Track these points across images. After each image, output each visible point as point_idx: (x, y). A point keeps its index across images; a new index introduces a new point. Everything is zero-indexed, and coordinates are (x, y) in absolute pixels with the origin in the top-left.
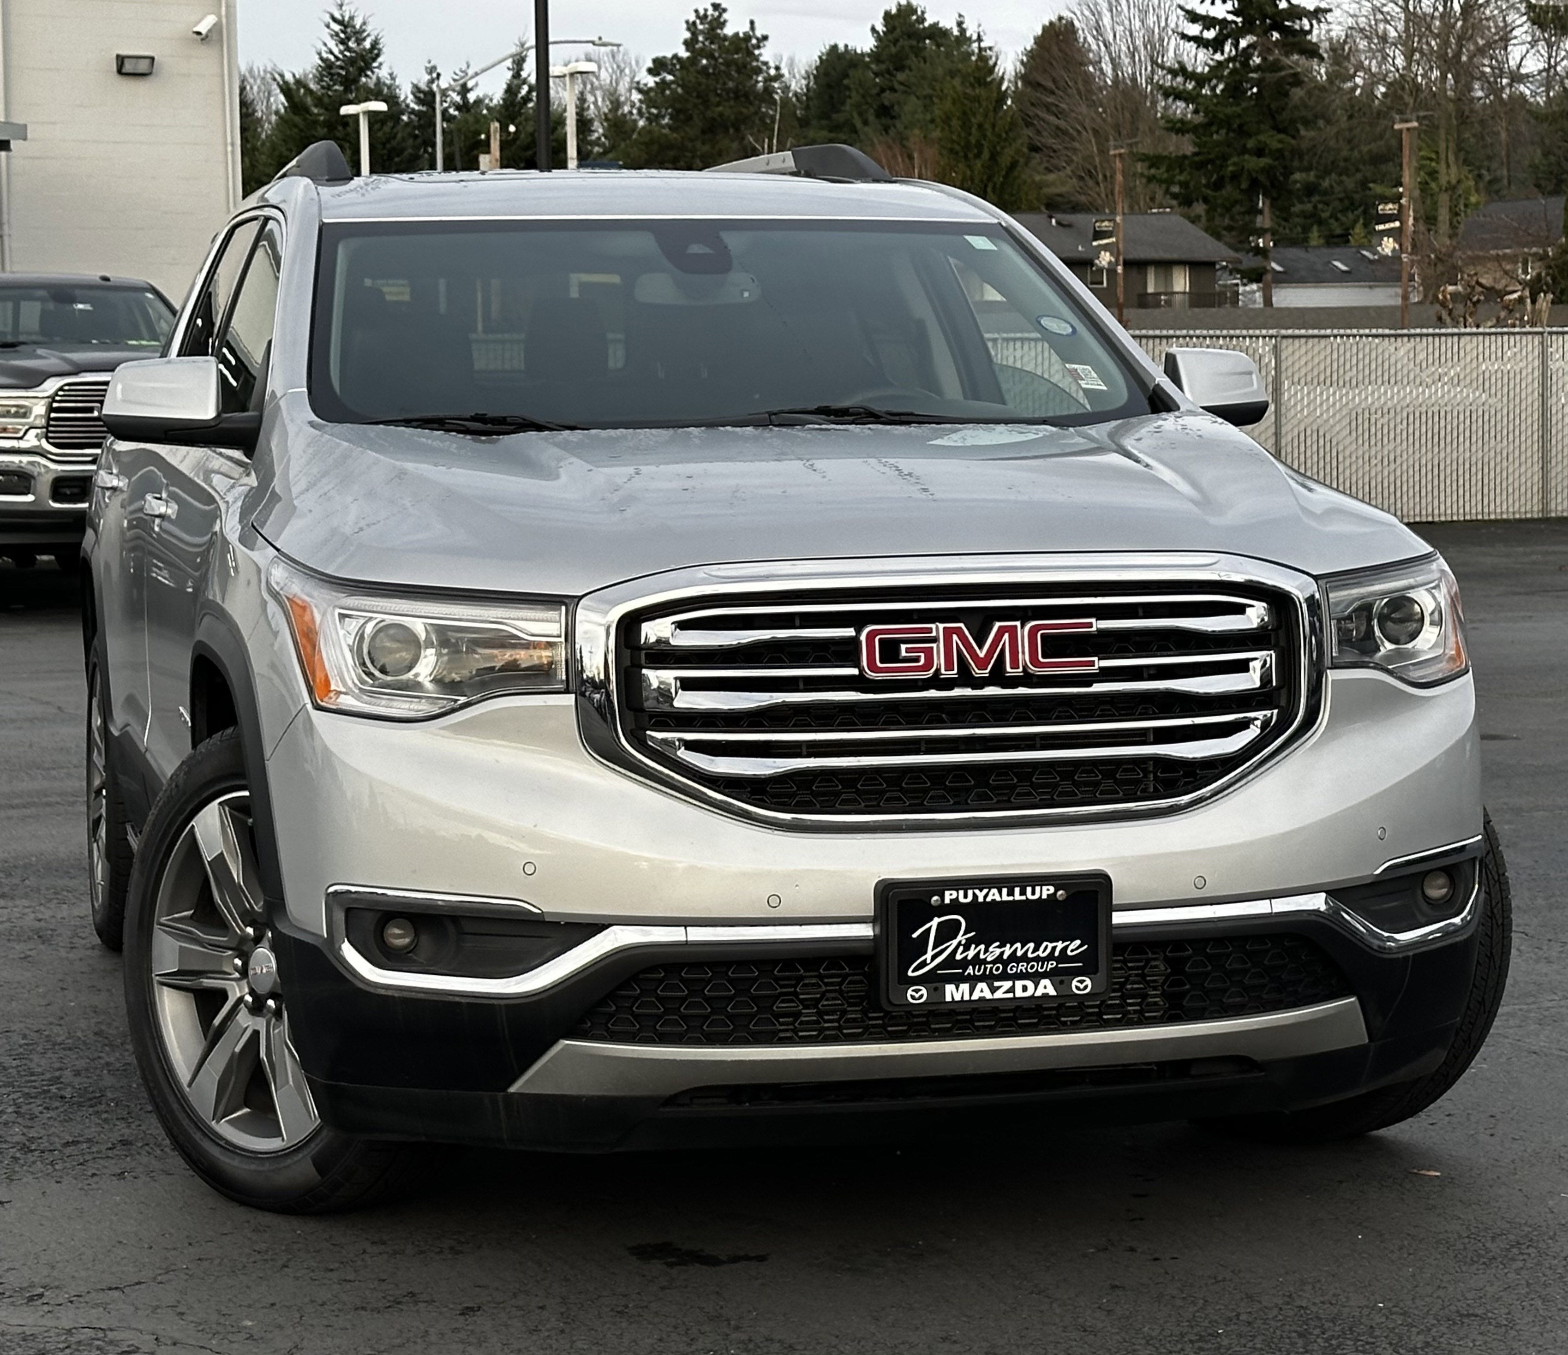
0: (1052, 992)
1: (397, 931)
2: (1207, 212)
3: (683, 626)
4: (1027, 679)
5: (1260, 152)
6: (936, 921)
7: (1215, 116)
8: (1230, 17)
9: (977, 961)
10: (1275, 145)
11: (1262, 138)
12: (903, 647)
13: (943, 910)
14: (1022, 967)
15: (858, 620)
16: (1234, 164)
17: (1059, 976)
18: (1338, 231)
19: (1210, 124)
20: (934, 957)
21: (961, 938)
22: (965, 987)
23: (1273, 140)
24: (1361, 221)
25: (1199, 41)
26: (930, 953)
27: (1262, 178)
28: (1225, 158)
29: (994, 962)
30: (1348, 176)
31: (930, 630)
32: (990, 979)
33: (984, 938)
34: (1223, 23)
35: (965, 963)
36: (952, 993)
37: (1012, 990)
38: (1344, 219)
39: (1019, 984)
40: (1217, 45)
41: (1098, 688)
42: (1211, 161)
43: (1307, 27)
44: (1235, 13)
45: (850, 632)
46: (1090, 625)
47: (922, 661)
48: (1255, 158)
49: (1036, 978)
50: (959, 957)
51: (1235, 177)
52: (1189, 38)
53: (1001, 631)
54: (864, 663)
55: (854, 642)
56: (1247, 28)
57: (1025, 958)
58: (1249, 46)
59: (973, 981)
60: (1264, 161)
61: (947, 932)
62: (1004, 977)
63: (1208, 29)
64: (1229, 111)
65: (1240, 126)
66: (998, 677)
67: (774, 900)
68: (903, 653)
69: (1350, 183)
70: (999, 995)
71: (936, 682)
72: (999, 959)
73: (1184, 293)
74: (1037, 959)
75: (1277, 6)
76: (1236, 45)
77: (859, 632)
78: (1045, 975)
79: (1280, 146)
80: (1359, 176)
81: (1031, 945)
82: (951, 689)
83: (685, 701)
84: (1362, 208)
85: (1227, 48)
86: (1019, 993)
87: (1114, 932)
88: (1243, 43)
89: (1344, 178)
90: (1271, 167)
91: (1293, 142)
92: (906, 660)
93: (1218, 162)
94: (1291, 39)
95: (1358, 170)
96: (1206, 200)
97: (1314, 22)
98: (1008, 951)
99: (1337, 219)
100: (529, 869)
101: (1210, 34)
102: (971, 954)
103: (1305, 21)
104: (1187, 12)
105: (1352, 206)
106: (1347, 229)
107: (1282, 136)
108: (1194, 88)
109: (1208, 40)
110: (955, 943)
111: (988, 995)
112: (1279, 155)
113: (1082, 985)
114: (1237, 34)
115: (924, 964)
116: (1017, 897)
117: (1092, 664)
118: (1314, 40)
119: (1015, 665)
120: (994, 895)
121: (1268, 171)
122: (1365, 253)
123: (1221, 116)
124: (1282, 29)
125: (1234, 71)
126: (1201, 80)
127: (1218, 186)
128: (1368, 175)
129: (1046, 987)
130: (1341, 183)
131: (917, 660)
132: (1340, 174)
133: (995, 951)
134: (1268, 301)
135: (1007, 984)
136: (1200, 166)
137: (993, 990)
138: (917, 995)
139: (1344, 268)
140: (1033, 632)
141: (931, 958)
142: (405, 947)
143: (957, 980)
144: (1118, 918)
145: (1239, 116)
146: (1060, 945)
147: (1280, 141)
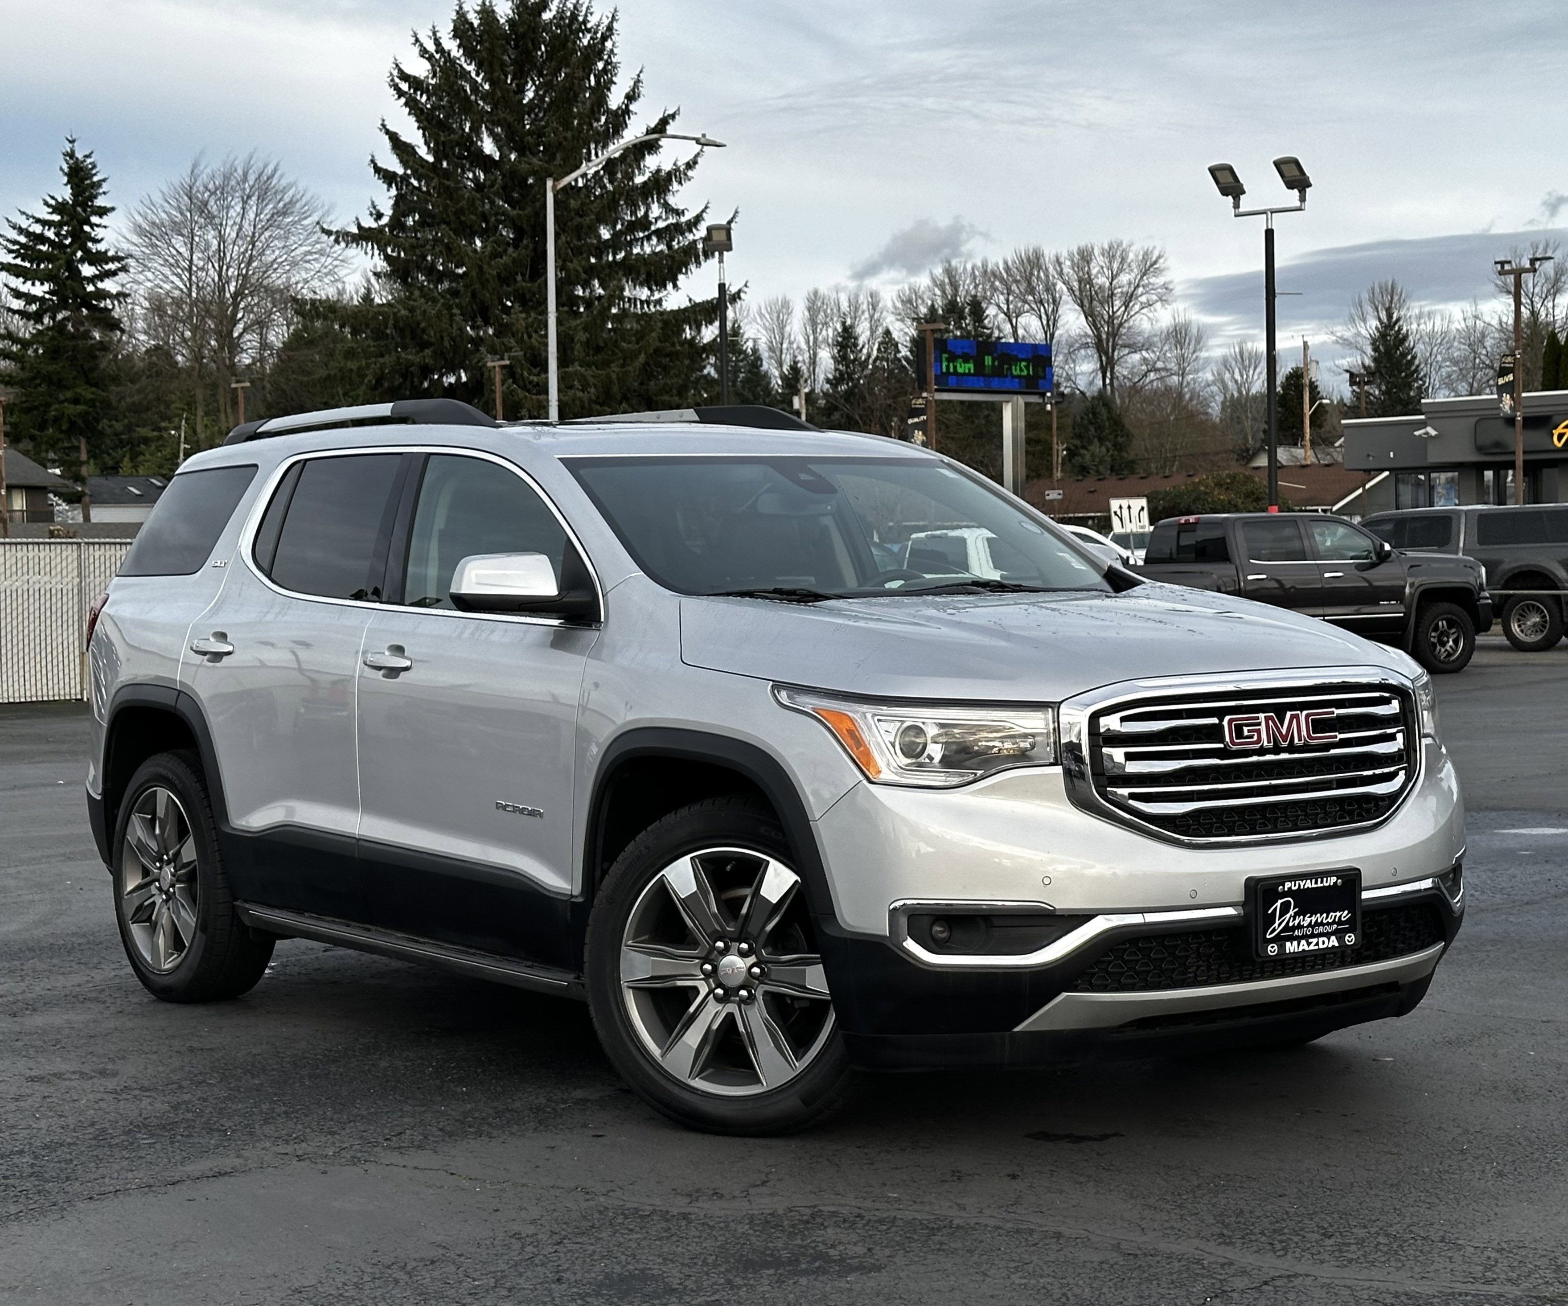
0: (1337, 944)
1: (939, 929)
2: (35, 448)
3: (1123, 719)
4: (1306, 748)
5: (76, 401)
6: (1280, 901)
7: (39, 372)
8: (47, 296)
9: (1300, 927)
10: (89, 396)
11: (78, 390)
12: (1245, 729)
13: (1284, 894)
14: (1321, 929)
15: (1220, 713)
16: (56, 410)
17: (1339, 934)
18: (111, 463)
19: (34, 378)
20: (1279, 925)
21: (1292, 912)
22: (1295, 943)
23: (87, 393)
24: (128, 456)
25: (22, 313)
26: (1277, 922)
27: (80, 422)
28: (48, 405)
29: (1307, 927)
30: (117, 421)
31: (1258, 718)
32: (1306, 937)
33: (1301, 913)
34: (42, 300)
35: (1294, 928)
36: (1291, 947)
37: (1317, 944)
38: (114, 454)
39: (1321, 939)
40: (37, 317)
41: (1333, 752)
42: (36, 408)
43: (110, 307)
44: (50, 292)
45: (1215, 720)
46: (1333, 713)
47: (1255, 738)
48: (72, 406)
49: (1328, 935)
50: (1291, 924)
51: (56, 420)
52: (15, 312)
53: (1292, 717)
54: (1228, 739)
55: (1220, 727)
56: (63, 304)
57: (1322, 924)
58: (64, 319)
59: (1299, 939)
60: (81, 408)
61: (1285, 908)
62: (1313, 936)
63: (30, 304)
64: (51, 368)
65: (60, 381)
66: (1291, 749)
67: (1194, 894)
68: (1246, 733)
69: (118, 426)
70: (1312, 947)
71: (1262, 751)
72: (1310, 925)
73: (22, 511)
74: (1328, 924)
75: (85, 289)
76: (53, 318)
77: (1221, 720)
78: (1332, 934)
79: (92, 396)
80: (126, 421)
81: (1325, 915)
82: (1264, 755)
83: (1133, 767)
84: (128, 447)
85: (46, 320)
86: (1321, 946)
87: (1364, 904)
88: (60, 317)
89: (114, 422)
90: (87, 413)
91: (104, 394)
92: (1248, 737)
93: (42, 409)
94: (97, 314)
95: (125, 417)
96: (32, 438)
97: (116, 303)
98: (1314, 919)
99: (109, 454)
100: (1047, 881)
101: (34, 307)
102: (1296, 922)
103: (108, 301)
104: (12, 289)
105: (122, 444)
106: (117, 463)
107: (94, 389)
108: (20, 350)
109: (30, 314)
110: (1288, 916)
111: (1306, 948)
112: (91, 403)
113: (1350, 939)
114: (54, 310)
115: (1274, 930)
116: (1319, 885)
117: (1336, 737)
118: (116, 316)
119: (1300, 740)
120: (1309, 884)
121: (84, 415)
122: (153, 481)
123: (44, 372)
124: (90, 307)
125: (52, 338)
126: (25, 344)
127: (42, 427)
128: (133, 420)
129: (1334, 942)
130: (111, 426)
131: (1252, 737)
132: (110, 420)
133: (1308, 920)
134: (87, 518)
135: (1315, 941)
136: (28, 410)
137: (1309, 944)
138: (1272, 950)
139: (137, 492)
140: (1307, 716)
141: (1278, 926)
142: (943, 939)
143: (1291, 939)
144: (1365, 895)
145: (59, 373)
146: (1338, 914)
147: (93, 393)
